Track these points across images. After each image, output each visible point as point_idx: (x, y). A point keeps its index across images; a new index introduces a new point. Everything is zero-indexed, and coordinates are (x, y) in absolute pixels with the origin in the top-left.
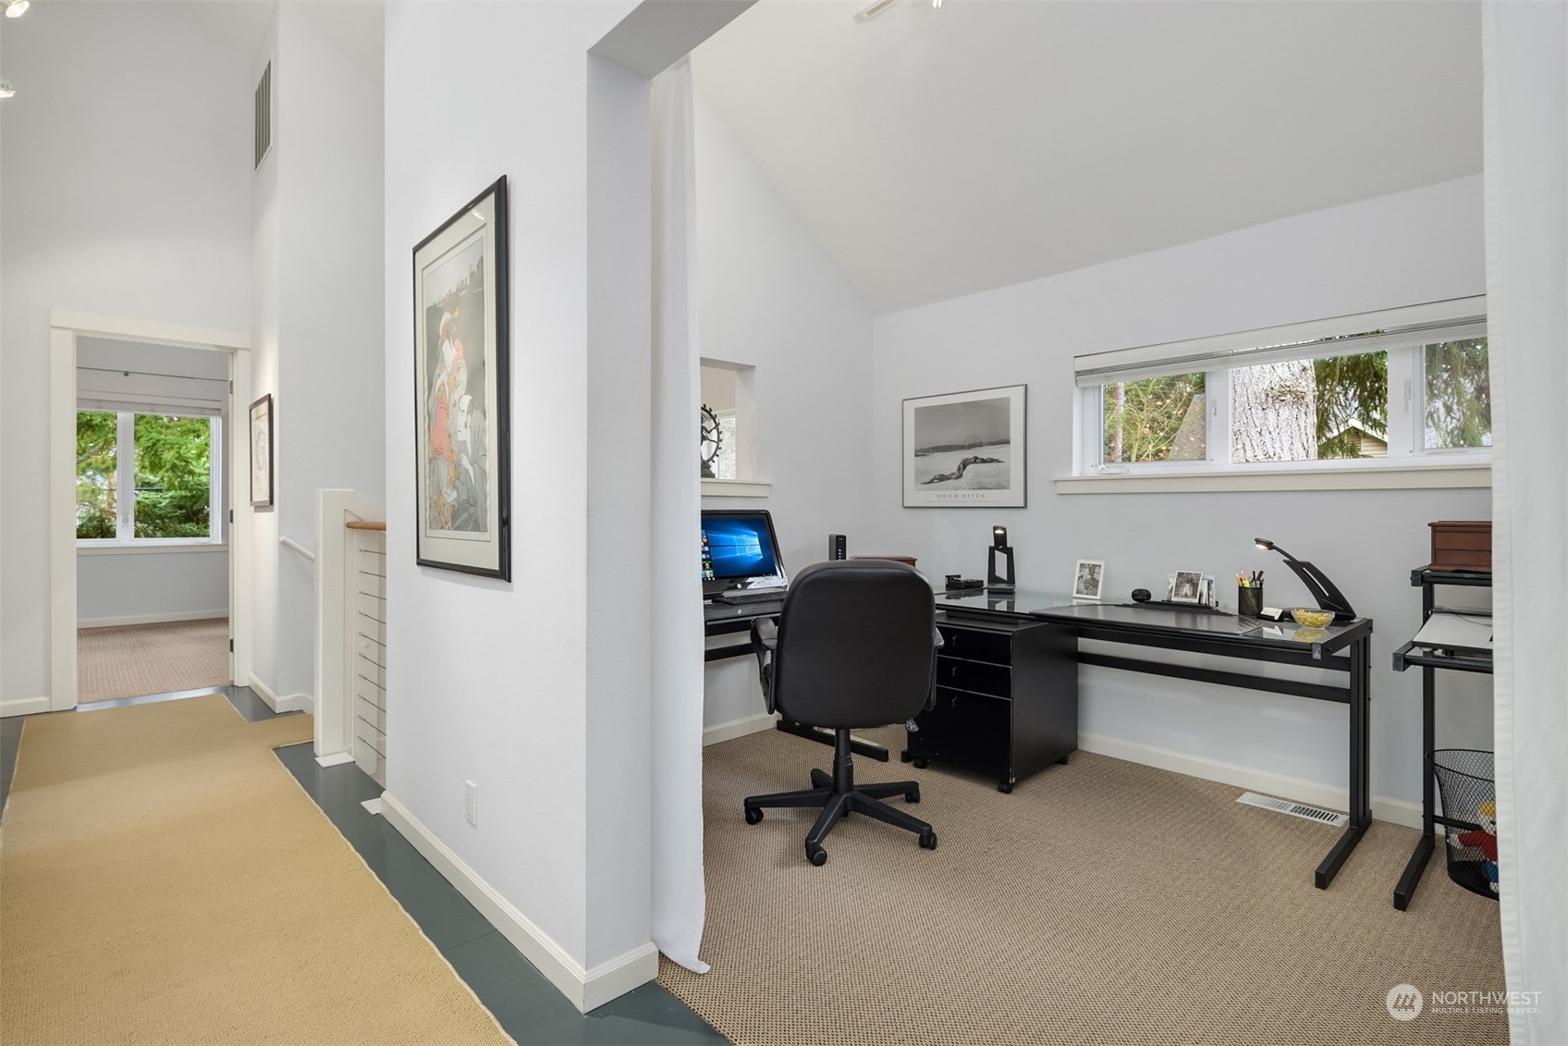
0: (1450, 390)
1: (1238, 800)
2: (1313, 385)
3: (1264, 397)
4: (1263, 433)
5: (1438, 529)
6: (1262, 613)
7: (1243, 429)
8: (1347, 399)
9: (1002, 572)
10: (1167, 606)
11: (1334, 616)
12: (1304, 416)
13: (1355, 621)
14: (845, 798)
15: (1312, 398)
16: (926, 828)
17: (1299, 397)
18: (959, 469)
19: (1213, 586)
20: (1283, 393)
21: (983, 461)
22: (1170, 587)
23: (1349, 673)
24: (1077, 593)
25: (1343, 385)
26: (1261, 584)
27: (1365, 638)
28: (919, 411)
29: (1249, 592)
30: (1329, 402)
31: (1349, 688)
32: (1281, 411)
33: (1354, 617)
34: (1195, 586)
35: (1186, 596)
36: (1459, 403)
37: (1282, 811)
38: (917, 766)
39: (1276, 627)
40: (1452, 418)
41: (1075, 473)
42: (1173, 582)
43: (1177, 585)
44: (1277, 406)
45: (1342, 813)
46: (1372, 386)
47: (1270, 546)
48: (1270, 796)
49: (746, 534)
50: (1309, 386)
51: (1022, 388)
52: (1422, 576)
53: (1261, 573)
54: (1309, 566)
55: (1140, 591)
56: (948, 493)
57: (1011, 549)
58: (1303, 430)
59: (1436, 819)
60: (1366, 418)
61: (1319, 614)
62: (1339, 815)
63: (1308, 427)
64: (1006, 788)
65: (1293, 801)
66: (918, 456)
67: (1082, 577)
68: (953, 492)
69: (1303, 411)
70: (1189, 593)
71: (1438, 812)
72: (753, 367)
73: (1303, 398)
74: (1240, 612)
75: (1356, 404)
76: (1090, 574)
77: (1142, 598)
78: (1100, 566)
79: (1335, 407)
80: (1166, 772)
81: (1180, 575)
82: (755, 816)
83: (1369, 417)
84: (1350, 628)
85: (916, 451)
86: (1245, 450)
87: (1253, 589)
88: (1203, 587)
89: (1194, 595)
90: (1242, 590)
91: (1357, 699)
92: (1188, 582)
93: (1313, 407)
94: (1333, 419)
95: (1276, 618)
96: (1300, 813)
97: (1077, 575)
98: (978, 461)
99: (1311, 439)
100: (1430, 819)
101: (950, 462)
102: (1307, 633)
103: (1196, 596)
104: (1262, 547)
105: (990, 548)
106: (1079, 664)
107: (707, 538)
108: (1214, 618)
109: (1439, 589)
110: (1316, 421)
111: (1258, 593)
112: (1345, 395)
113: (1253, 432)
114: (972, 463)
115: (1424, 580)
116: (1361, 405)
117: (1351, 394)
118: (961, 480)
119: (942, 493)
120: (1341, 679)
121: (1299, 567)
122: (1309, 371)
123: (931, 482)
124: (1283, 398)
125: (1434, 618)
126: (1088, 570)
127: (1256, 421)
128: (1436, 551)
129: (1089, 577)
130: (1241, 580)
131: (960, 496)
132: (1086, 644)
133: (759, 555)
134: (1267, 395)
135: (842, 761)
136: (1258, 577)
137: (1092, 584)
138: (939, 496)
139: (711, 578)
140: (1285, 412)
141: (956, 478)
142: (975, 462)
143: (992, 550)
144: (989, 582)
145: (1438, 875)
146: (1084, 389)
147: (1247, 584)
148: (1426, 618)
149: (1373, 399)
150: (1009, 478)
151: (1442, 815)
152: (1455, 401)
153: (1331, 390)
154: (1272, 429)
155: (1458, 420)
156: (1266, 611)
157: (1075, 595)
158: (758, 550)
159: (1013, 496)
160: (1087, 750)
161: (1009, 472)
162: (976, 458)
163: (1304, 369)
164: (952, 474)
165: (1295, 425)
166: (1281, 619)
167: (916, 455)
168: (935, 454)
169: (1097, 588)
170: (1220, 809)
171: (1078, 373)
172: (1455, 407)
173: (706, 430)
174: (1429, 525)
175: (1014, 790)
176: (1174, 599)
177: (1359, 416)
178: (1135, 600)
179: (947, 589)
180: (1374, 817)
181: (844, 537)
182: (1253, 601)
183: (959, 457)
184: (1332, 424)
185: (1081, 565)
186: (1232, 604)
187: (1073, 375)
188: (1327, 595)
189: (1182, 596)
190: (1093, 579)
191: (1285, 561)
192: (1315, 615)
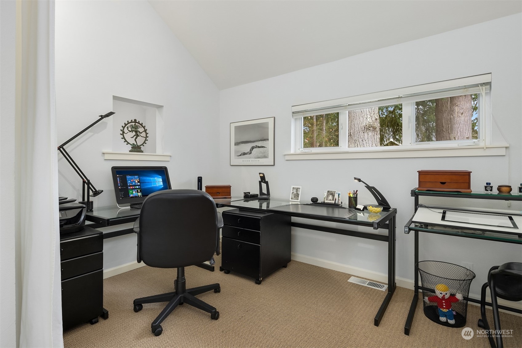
0: (418, 130)
1: (348, 281)
2: (379, 125)
3: (364, 128)
4: (363, 141)
5: (422, 174)
6: (357, 207)
7: (357, 139)
8: (389, 132)
9: (264, 191)
10: (324, 204)
11: (382, 209)
12: (376, 135)
13: (391, 209)
14: (180, 297)
15: (378, 129)
16: (214, 310)
17: (375, 128)
18: (250, 150)
19: (340, 196)
20: (369, 127)
21: (259, 147)
22: (325, 197)
23: (388, 230)
24: (291, 199)
25: (388, 127)
26: (357, 195)
27: (394, 217)
28: (236, 128)
29: (352, 199)
30: (384, 132)
31: (388, 235)
32: (369, 133)
33: (390, 208)
34: (333, 196)
35: (330, 200)
36: (421, 134)
37: (364, 285)
38: (225, 273)
39: (362, 213)
40: (419, 138)
41: (292, 152)
42: (326, 194)
43: (327, 196)
44: (368, 131)
45: (386, 284)
46: (396, 128)
47: (360, 180)
48: (360, 277)
49: (157, 177)
50: (377, 125)
51: (273, 118)
52: (415, 192)
53: (357, 191)
54: (374, 188)
55: (314, 198)
56: (246, 160)
57: (267, 182)
58: (376, 140)
59: (419, 288)
60: (394, 138)
61: (377, 208)
62: (385, 285)
63: (377, 139)
64: (258, 282)
65: (368, 280)
66: (236, 145)
67: (293, 193)
68: (248, 159)
69: (376, 133)
70: (331, 199)
71: (420, 284)
72: (163, 106)
73: (376, 129)
74: (349, 207)
75: (392, 133)
76: (296, 191)
77: (315, 201)
78: (300, 188)
79: (386, 134)
80: (323, 268)
81: (328, 191)
82: (137, 308)
83: (395, 138)
84: (389, 213)
85: (235, 143)
86: (358, 146)
87: (353, 197)
88: (336, 196)
89: (333, 200)
90: (350, 197)
91: (391, 239)
92: (331, 194)
93: (379, 132)
94: (385, 138)
95: (362, 210)
96: (370, 285)
97: (292, 192)
98: (257, 147)
99: (378, 143)
100: (417, 287)
101: (246, 148)
102: (372, 216)
103: (334, 200)
104: (356, 181)
105: (259, 181)
106: (292, 227)
107: (139, 179)
108: (341, 209)
109: (420, 197)
110: (380, 137)
111: (356, 199)
112: (389, 130)
113: (360, 140)
114: (255, 148)
115: (415, 194)
116: (393, 134)
117: (390, 130)
118: (250, 155)
119: (244, 160)
120: (385, 232)
121: (371, 189)
122: (378, 120)
123: (240, 155)
124: (370, 129)
125: (419, 209)
126: (295, 190)
127: (361, 136)
128: (420, 182)
129: (296, 193)
130: (350, 194)
131: (251, 161)
132: (294, 219)
133: (162, 186)
134: (365, 128)
135: (180, 280)
136: (356, 193)
137: (297, 196)
138: (243, 161)
139: (141, 196)
140: (370, 134)
141: (249, 154)
142: (256, 148)
143: (260, 182)
144: (260, 195)
145: (420, 314)
146: (296, 119)
147: (352, 196)
148: (416, 210)
149: (397, 132)
150: (268, 154)
151: (421, 286)
152: (420, 133)
153: (385, 129)
154: (366, 139)
155: (420, 139)
156: (359, 206)
157: (291, 200)
158: (161, 184)
159: (270, 161)
160: (296, 260)
161: (268, 151)
162: (257, 146)
163: (376, 119)
164: (248, 152)
165: (373, 138)
166: (363, 210)
167: (235, 145)
168: (242, 144)
169: (299, 197)
170: (341, 286)
171: (293, 113)
172: (420, 135)
173: (140, 133)
174: (418, 172)
175: (262, 283)
176: (326, 201)
177: (392, 137)
178: (312, 202)
179: (244, 198)
180: (397, 285)
181: (201, 178)
182: (354, 202)
183: (250, 145)
184: (385, 140)
185: (293, 188)
186: (346, 204)
187: (291, 113)
188: (381, 199)
189: (329, 200)
190: (297, 193)
191: (365, 186)
192: (376, 209)
